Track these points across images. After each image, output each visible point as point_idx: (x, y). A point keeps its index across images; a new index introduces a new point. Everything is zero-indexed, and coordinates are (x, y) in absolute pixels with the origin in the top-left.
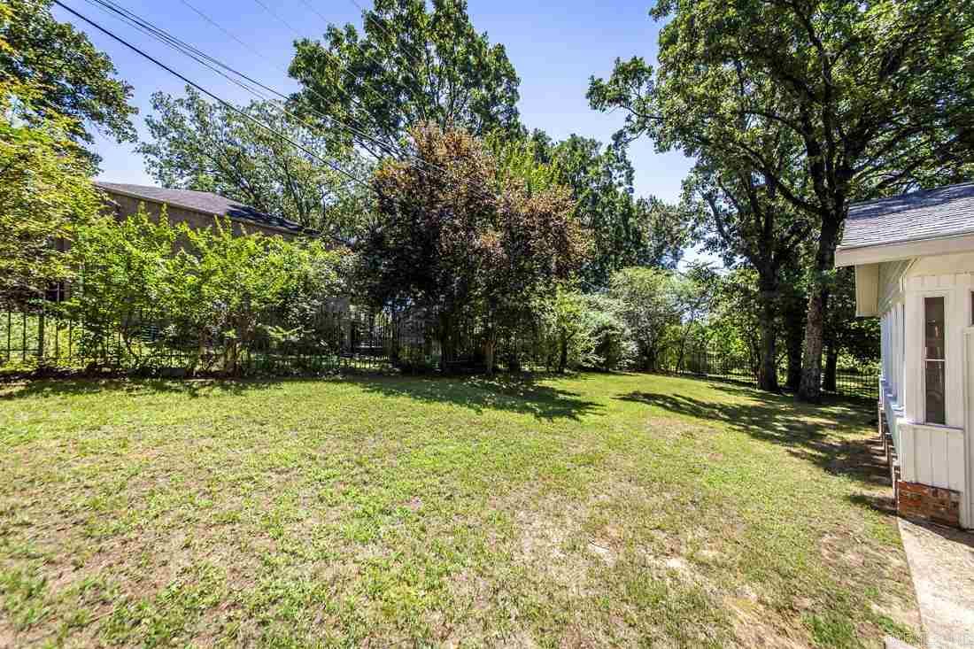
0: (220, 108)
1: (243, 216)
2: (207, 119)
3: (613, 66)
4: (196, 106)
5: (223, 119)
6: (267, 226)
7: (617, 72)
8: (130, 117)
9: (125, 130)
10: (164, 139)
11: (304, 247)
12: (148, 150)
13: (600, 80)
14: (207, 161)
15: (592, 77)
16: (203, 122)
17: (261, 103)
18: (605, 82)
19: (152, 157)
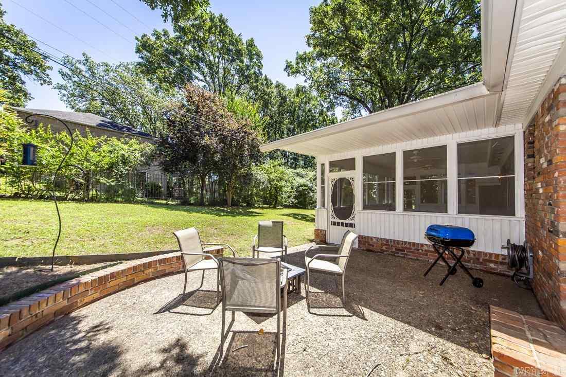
0: (102, 65)
1: (107, 127)
2: (96, 71)
3: (295, 56)
4: (88, 64)
5: (104, 71)
6: (120, 132)
7: (297, 59)
8: (48, 72)
9: (45, 79)
10: (70, 81)
11: (126, 143)
12: (60, 87)
13: (291, 62)
14: (95, 94)
15: (287, 61)
16: (92, 72)
17: (126, 64)
18: (292, 63)
19: (64, 92)
